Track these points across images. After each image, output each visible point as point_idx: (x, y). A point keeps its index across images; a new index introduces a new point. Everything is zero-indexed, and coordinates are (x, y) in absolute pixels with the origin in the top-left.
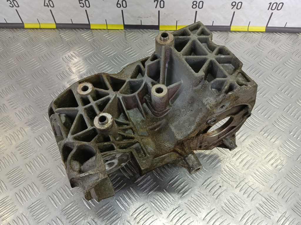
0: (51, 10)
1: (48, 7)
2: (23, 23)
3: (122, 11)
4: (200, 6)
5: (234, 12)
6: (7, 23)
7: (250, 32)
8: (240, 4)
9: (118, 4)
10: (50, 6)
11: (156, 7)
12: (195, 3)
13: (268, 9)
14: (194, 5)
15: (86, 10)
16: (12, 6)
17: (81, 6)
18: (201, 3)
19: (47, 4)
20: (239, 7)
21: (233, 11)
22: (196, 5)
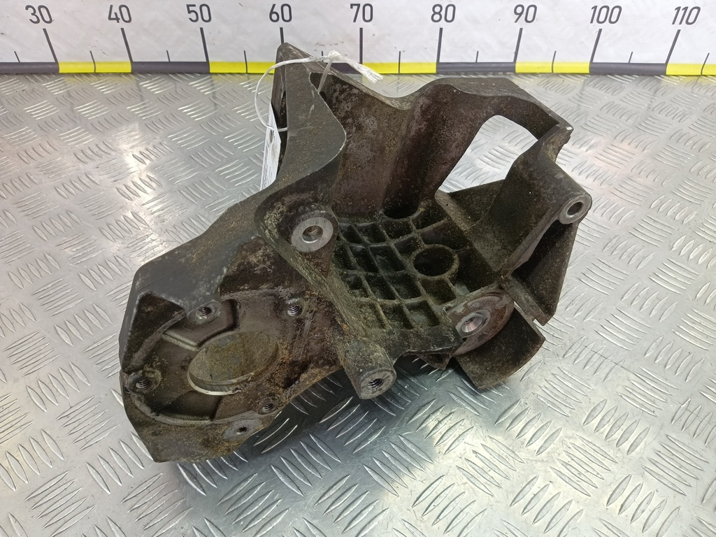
0: (122, 29)
1: (118, 22)
2: (57, 62)
3: (281, 29)
4: (449, 18)
5: (521, 30)
6: (19, 63)
7: (557, 75)
8: (532, 9)
9: (272, 12)
10: (121, 20)
11: (355, 21)
12: (437, 9)
13: (592, 22)
14: (435, 13)
15: (202, 29)
16: (35, 20)
17: (190, 19)
18: (451, 9)
19: (116, 14)
20: (530, 18)
21: (518, 26)
22: (439, 13)
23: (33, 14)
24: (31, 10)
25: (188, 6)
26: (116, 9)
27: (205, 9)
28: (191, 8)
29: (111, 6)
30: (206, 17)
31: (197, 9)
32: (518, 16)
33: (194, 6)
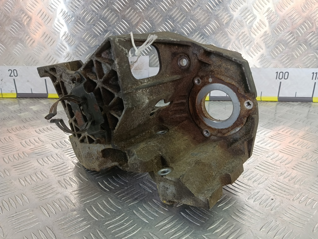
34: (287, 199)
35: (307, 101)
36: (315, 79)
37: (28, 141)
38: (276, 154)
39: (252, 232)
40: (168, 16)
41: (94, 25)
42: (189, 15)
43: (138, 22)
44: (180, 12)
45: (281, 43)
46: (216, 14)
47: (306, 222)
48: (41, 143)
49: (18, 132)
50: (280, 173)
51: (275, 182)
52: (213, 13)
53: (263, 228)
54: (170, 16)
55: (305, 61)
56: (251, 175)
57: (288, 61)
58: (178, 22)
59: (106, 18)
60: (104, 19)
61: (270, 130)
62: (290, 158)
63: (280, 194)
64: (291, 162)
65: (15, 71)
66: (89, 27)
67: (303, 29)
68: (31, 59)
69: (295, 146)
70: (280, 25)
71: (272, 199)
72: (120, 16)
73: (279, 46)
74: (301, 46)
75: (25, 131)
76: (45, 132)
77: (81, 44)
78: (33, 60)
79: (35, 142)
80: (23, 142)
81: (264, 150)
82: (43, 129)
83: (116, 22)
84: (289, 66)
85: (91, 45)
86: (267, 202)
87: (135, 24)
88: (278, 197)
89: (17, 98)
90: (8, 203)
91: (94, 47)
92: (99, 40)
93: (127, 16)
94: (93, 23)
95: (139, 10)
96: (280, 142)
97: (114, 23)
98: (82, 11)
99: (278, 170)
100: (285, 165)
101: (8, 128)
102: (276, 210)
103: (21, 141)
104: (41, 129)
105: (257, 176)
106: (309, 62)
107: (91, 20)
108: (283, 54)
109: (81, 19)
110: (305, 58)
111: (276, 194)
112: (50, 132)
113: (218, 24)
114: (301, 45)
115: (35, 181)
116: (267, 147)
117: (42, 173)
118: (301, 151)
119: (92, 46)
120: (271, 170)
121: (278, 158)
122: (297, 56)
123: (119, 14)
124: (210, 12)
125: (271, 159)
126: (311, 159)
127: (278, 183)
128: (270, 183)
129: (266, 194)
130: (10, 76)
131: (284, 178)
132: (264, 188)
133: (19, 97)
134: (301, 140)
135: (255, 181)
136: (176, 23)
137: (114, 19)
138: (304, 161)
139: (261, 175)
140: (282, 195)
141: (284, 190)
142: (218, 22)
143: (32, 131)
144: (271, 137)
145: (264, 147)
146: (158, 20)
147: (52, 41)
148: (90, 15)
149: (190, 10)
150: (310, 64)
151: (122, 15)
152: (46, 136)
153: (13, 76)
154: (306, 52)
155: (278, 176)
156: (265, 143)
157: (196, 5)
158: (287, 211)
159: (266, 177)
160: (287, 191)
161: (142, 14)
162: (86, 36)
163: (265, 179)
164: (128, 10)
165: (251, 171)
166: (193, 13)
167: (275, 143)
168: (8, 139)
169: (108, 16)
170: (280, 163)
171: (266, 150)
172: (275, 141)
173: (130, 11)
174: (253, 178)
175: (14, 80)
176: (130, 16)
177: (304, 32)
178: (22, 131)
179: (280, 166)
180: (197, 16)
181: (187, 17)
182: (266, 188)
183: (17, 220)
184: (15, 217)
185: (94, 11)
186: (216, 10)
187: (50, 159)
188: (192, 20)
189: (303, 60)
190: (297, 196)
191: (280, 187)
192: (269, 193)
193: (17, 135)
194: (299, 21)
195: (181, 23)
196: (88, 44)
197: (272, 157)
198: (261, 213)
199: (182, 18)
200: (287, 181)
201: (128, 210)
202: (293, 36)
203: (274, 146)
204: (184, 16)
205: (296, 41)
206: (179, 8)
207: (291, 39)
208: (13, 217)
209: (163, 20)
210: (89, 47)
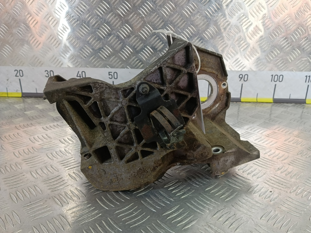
23: (47, 74)
24: (47, 72)
25: (109, 72)
26: (80, 73)
27: (115, 74)
28: (110, 73)
29: (79, 72)
30: (116, 77)
31: (112, 74)
32: (240, 79)
33: (111, 72)
34: (284, 191)
35: (301, 102)
36: (309, 82)
37: (36, 137)
38: (273, 151)
39: (253, 220)
40: (170, 21)
41: (98, 29)
42: (189, 21)
43: (140, 27)
44: (181, 18)
45: (276, 47)
46: (215, 19)
47: (303, 212)
48: (48, 139)
49: (26, 129)
50: (277, 168)
51: (273, 176)
52: (212, 19)
53: (263, 217)
54: (171, 21)
55: (298, 65)
56: (250, 170)
57: (282, 64)
58: (179, 27)
59: (110, 22)
60: (108, 23)
61: (267, 129)
62: (287, 154)
63: (278, 187)
64: (287, 158)
65: (21, 71)
66: (94, 31)
67: (296, 35)
68: (36, 60)
69: (291, 143)
70: (275, 31)
71: (271, 192)
72: (123, 21)
73: (274, 50)
74: (295, 51)
75: (33, 128)
76: (52, 129)
77: (85, 47)
78: (39, 61)
79: (43, 138)
80: (32, 138)
81: (262, 147)
82: (50, 126)
83: (119, 26)
84: (284, 70)
85: (96, 47)
86: (266, 194)
87: (138, 28)
88: (276, 189)
89: (23, 98)
90: (22, 193)
91: (98, 50)
92: (103, 43)
93: (131, 21)
94: (97, 27)
95: (142, 15)
96: (276, 141)
97: (118, 27)
98: (87, 15)
99: (276, 165)
100: (282, 161)
101: (16, 125)
102: (275, 202)
103: (29, 137)
104: (48, 126)
105: (256, 171)
106: (302, 65)
107: (95, 23)
108: (278, 58)
109: (87, 22)
110: (299, 61)
111: (274, 187)
112: (57, 129)
113: (216, 29)
114: (294, 49)
115: (46, 174)
116: (264, 144)
117: (53, 166)
118: (296, 148)
119: (96, 49)
120: (269, 166)
121: (274, 154)
122: (292, 60)
123: (123, 19)
124: (209, 18)
125: (268, 155)
126: (306, 156)
127: (275, 177)
128: (268, 177)
129: (265, 187)
130: (16, 76)
131: (281, 173)
132: (263, 181)
133: (24, 96)
134: (296, 138)
135: (254, 175)
136: (177, 28)
137: (117, 23)
138: (300, 158)
139: (259, 170)
140: (280, 188)
141: (282, 183)
142: (216, 27)
143: (39, 128)
144: (268, 136)
145: (261, 145)
146: (160, 25)
147: (58, 43)
148: (95, 19)
149: (191, 16)
150: (303, 68)
151: (126, 20)
152: (53, 133)
153: (18, 76)
154: (300, 57)
155: (276, 171)
156: (263, 141)
157: (196, 11)
158: (285, 202)
159: (264, 172)
160: (284, 184)
161: (145, 19)
162: (90, 39)
163: (263, 174)
164: (131, 15)
165: (250, 166)
166: (193, 18)
167: (272, 141)
168: (17, 135)
169: (111, 20)
170: (277, 159)
171: (264, 147)
172: (272, 139)
173: (133, 16)
174: (252, 172)
175: (20, 80)
176: (133, 21)
177: (297, 37)
178: (29, 128)
179: (276, 161)
180: (196, 22)
181: (187, 22)
182: (264, 182)
183: (32, 209)
184: (30, 206)
185: (98, 15)
186: (214, 16)
187: (59, 154)
188: (192, 25)
189: (297, 64)
190: (293, 189)
191: (278, 181)
192: (267, 186)
193: (25, 132)
194: (293, 28)
195: (182, 28)
196: (92, 46)
197: (269, 154)
198: (260, 204)
199: (183, 23)
200: (284, 176)
201: (137, 200)
202: (287, 41)
203: (271, 144)
204: (184, 22)
205: (291, 46)
206: (180, 14)
207: (286, 44)
208: (28, 206)
209: (164, 24)
210: (93, 49)
